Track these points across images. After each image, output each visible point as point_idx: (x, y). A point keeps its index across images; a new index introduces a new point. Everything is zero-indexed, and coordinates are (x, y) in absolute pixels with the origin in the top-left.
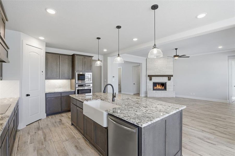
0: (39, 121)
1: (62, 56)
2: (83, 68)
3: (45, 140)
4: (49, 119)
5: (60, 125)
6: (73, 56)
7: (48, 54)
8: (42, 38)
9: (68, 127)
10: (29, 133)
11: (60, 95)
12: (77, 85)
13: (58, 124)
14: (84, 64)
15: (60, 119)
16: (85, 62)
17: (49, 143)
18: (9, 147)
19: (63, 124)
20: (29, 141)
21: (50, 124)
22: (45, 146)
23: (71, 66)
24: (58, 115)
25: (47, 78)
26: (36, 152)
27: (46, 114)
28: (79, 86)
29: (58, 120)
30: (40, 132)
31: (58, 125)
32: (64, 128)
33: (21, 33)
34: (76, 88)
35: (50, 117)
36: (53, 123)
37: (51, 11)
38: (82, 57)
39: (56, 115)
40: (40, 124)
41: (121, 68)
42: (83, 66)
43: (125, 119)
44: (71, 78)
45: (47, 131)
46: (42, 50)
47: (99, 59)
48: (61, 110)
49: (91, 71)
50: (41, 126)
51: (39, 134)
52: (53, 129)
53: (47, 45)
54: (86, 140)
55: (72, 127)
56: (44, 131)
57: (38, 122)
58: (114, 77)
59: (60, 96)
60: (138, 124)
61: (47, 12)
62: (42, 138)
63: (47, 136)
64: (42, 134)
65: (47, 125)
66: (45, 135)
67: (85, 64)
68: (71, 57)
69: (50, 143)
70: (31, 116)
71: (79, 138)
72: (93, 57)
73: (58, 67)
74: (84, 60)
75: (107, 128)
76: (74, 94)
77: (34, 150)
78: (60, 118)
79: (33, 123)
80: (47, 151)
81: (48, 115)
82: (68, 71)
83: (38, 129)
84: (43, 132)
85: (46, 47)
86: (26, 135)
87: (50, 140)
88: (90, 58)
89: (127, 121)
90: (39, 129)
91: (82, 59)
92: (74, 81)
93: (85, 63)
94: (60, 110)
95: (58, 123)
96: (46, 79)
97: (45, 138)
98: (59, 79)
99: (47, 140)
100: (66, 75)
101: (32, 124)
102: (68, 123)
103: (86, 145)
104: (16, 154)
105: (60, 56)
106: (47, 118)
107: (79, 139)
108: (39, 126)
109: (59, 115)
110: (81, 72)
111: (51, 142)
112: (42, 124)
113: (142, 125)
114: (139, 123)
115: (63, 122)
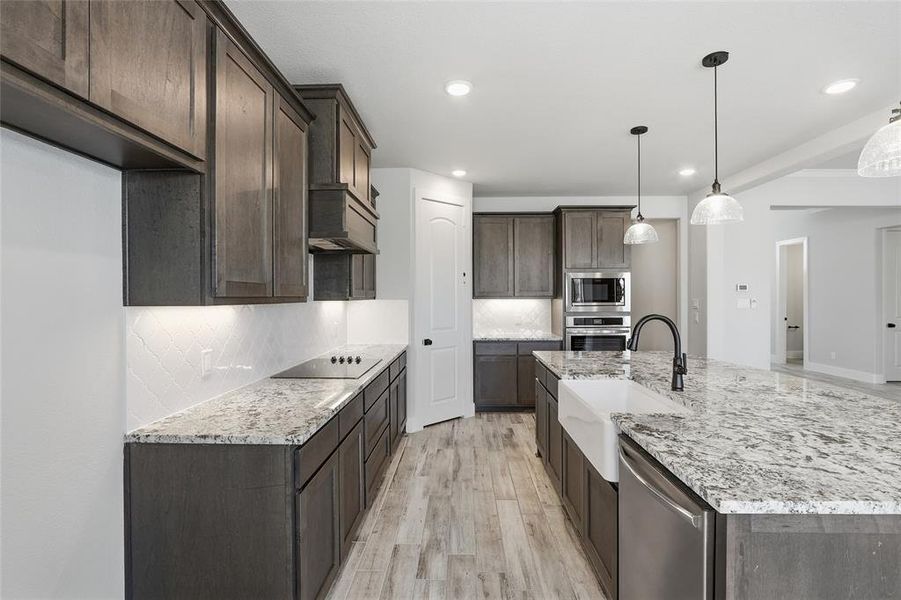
0: (456, 421)
1: (524, 220)
2: (595, 254)
3: (454, 479)
4: (480, 422)
5: (505, 445)
6: (558, 213)
7: (483, 219)
8: (459, 173)
9: (526, 458)
10: (424, 447)
11: (513, 351)
12: (570, 321)
13: (501, 444)
14: (598, 239)
15: (511, 430)
16: (601, 230)
17: (460, 489)
18: (365, 462)
19: (514, 446)
20: (420, 467)
21: (479, 438)
22: (450, 494)
23: (551, 251)
24: (508, 416)
25: (478, 294)
26: (427, 500)
27: (473, 406)
28: (577, 322)
29: (505, 431)
30: (450, 453)
31: (498, 446)
32: (515, 458)
33: (411, 170)
34: (565, 328)
35: (485, 416)
36: (487, 437)
37: (458, 90)
38: (587, 215)
39: (502, 415)
40: (456, 431)
41: (802, 244)
42: (595, 248)
43: (664, 463)
44: (551, 293)
45: (466, 453)
46: (463, 209)
47: (639, 215)
48: (518, 401)
49: (625, 265)
50: (455, 437)
51: (446, 457)
52: (483, 452)
53: (478, 191)
54: (569, 519)
55: (537, 462)
56: (461, 452)
57: (450, 424)
58: (744, 288)
59: (515, 352)
60: (705, 494)
61: (448, 94)
62: (451, 470)
63: (463, 467)
64: (453, 457)
65: (472, 437)
66: (459, 464)
67: (600, 240)
68: (551, 219)
69: (463, 488)
70: (435, 401)
71: (549, 502)
72: (632, 208)
73: (511, 257)
74: (594, 223)
75: (614, 486)
76: (561, 349)
77: (425, 494)
78: (512, 426)
79: (439, 423)
80: (452, 509)
81: (479, 410)
82: (541, 271)
83: (448, 442)
84: (457, 455)
85: (474, 196)
86: (419, 449)
87: (466, 480)
88: (621, 215)
89: (670, 469)
90: (448, 444)
91: (588, 221)
92: (559, 302)
93: (601, 235)
94: (514, 402)
95: (500, 439)
96: (474, 296)
97: (456, 472)
98: (514, 296)
99: (460, 479)
100: (535, 283)
101: (437, 426)
102: (529, 446)
103: (564, 535)
104: (388, 490)
105: (517, 220)
106: (476, 417)
107: (550, 506)
108: (452, 437)
109: (512, 415)
110: (597, 269)
111: (467, 488)
112: (461, 432)
113: (718, 501)
114: (708, 491)
115: (515, 440)
